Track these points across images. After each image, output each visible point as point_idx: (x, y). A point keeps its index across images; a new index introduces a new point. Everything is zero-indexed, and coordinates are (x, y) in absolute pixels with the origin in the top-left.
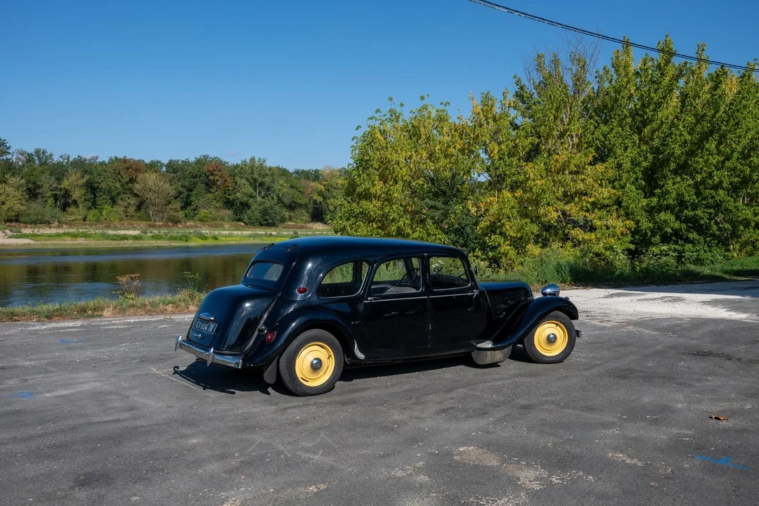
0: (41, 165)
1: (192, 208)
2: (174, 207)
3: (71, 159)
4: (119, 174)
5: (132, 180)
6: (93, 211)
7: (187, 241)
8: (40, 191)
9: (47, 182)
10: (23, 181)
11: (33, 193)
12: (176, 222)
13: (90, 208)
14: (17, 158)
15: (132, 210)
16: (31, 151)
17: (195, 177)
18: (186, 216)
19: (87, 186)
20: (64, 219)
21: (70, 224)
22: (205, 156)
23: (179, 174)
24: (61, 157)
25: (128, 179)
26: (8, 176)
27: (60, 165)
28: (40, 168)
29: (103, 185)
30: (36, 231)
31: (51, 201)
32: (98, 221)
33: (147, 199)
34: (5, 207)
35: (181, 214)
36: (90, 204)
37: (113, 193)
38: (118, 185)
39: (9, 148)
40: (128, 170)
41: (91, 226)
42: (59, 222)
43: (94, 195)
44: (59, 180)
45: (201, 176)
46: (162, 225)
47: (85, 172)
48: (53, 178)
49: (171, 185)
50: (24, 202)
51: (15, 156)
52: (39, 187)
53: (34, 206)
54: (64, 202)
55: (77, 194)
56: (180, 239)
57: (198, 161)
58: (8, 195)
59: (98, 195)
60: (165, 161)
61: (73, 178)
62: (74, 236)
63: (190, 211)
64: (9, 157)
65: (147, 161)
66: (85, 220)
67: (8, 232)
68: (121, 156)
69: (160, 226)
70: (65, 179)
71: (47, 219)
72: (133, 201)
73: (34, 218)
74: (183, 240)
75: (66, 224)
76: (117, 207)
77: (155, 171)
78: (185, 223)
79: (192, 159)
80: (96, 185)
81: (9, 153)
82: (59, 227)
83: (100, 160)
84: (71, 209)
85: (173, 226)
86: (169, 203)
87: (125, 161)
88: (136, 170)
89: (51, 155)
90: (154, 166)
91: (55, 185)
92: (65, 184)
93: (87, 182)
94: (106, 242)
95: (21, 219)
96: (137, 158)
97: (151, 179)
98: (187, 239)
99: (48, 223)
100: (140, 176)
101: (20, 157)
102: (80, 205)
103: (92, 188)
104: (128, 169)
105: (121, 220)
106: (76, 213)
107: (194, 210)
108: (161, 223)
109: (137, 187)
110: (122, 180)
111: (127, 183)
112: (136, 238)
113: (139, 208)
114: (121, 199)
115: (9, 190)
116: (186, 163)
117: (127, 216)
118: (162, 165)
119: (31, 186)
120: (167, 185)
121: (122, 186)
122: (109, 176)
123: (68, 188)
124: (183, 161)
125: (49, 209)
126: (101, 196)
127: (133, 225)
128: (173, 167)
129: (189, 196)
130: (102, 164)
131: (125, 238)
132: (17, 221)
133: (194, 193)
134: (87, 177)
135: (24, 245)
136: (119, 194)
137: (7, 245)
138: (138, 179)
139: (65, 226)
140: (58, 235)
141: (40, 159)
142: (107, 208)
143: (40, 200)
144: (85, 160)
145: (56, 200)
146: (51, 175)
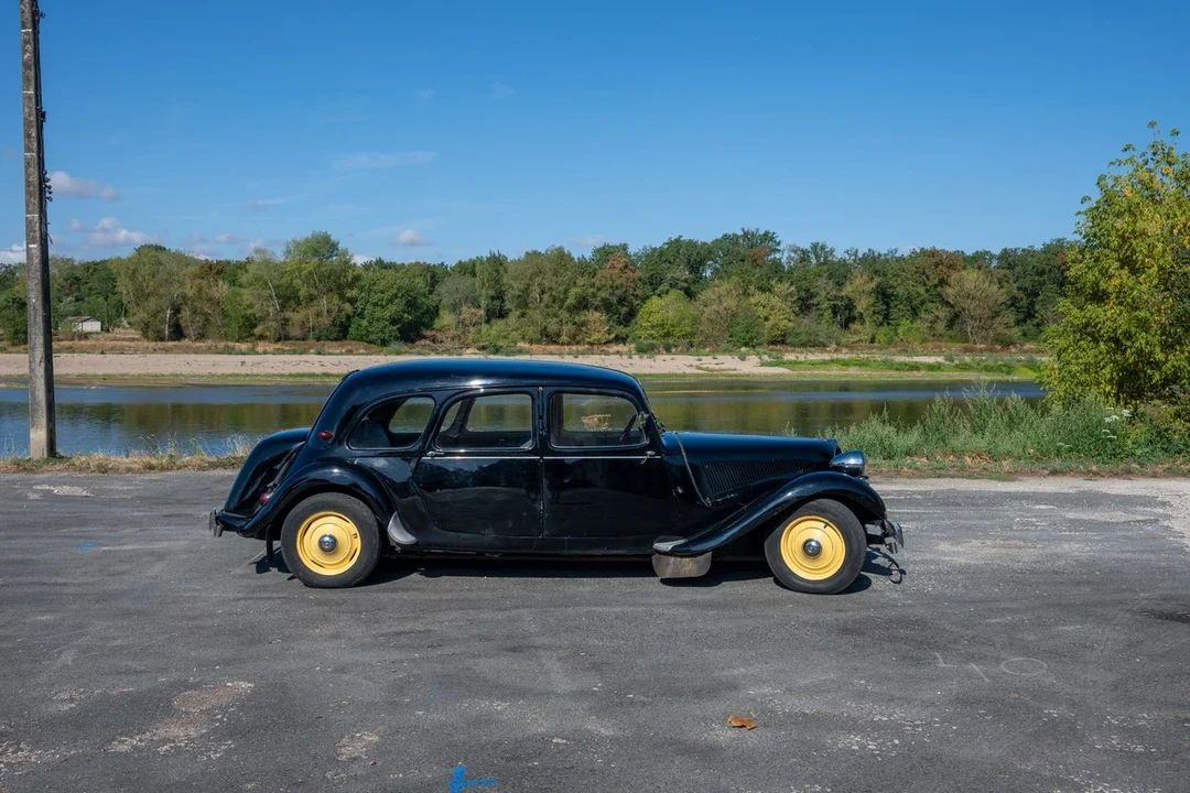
0: (819, 264)
1: (1035, 321)
2: (1006, 320)
3: (860, 255)
4: (924, 273)
5: (943, 282)
6: (884, 329)
7: (1008, 373)
8: (815, 301)
9: (824, 289)
10: (793, 288)
11: (805, 304)
12: (1007, 344)
13: (881, 324)
14: (790, 258)
15: (941, 327)
16: (807, 246)
17: (1042, 273)
18: (1025, 335)
19: (878, 292)
20: (844, 340)
21: (851, 347)
22: (1059, 241)
23: (1018, 269)
24: (847, 252)
25: (936, 281)
26: (773, 282)
27: (843, 263)
28: (817, 270)
29: (900, 291)
30: (802, 358)
31: (828, 314)
32: (890, 342)
33: (964, 309)
34: (768, 324)
35: (1016, 332)
36: (881, 318)
37: (915, 303)
38: (922, 290)
39: (779, 244)
40: (937, 268)
41: (881, 350)
42: (838, 344)
43: (888, 305)
44: (840, 285)
45: (1050, 271)
46: (986, 350)
47: (876, 272)
48: (831, 283)
49: (1002, 287)
50: (792, 317)
51: (786, 255)
52: (812, 296)
53: (806, 321)
54: (846, 315)
55: (862, 305)
56: (999, 369)
57: (1048, 249)
58: (772, 308)
59: (892, 305)
60: (997, 251)
61: (858, 281)
62: (846, 364)
63: (1031, 326)
64: (778, 256)
65: (969, 252)
66: (872, 341)
67: (766, 358)
68: (928, 247)
69: (981, 351)
70: (847, 283)
71: (821, 340)
72: (943, 313)
73: (804, 338)
74: (1002, 372)
75: (846, 346)
76: (919, 322)
77: (979, 268)
78: (1022, 345)
79: (1039, 247)
80: (890, 291)
81: (779, 251)
82: (836, 351)
83: (898, 255)
84: (854, 326)
85: (1002, 349)
86: (997, 314)
87: (933, 253)
88: (951, 267)
89: (832, 251)
90: (978, 260)
91: (834, 292)
92: (847, 290)
93: (877, 286)
94: (889, 373)
95: (788, 341)
96: (951, 249)
97: (971, 278)
98: (1010, 369)
99: (822, 346)
100: (954, 276)
101: (793, 255)
102: (867, 320)
103: (884, 295)
104: (936, 265)
105: (924, 341)
106: (862, 330)
107: (1038, 325)
108: (983, 346)
109: (949, 292)
110: (927, 282)
111: (936, 286)
112: (931, 368)
113: (951, 324)
114: (926, 310)
115: (775, 301)
116: (1029, 253)
117: (934, 335)
118: (992, 257)
119: (803, 294)
120: (995, 288)
121: (927, 291)
122: (909, 276)
123: (852, 295)
124: (1024, 250)
125: (825, 326)
126: (896, 306)
127: (940, 348)
128: (1009, 260)
129: (1032, 304)
130: (902, 259)
131: (915, 367)
132: (783, 342)
133: (1040, 298)
134: (877, 280)
135: (777, 375)
136: (922, 303)
137: (754, 376)
138: (951, 281)
139: (844, 350)
140: (824, 363)
141: (817, 257)
142: (905, 324)
143: (814, 314)
144: (880, 255)
145: (835, 313)
146: (830, 276)
